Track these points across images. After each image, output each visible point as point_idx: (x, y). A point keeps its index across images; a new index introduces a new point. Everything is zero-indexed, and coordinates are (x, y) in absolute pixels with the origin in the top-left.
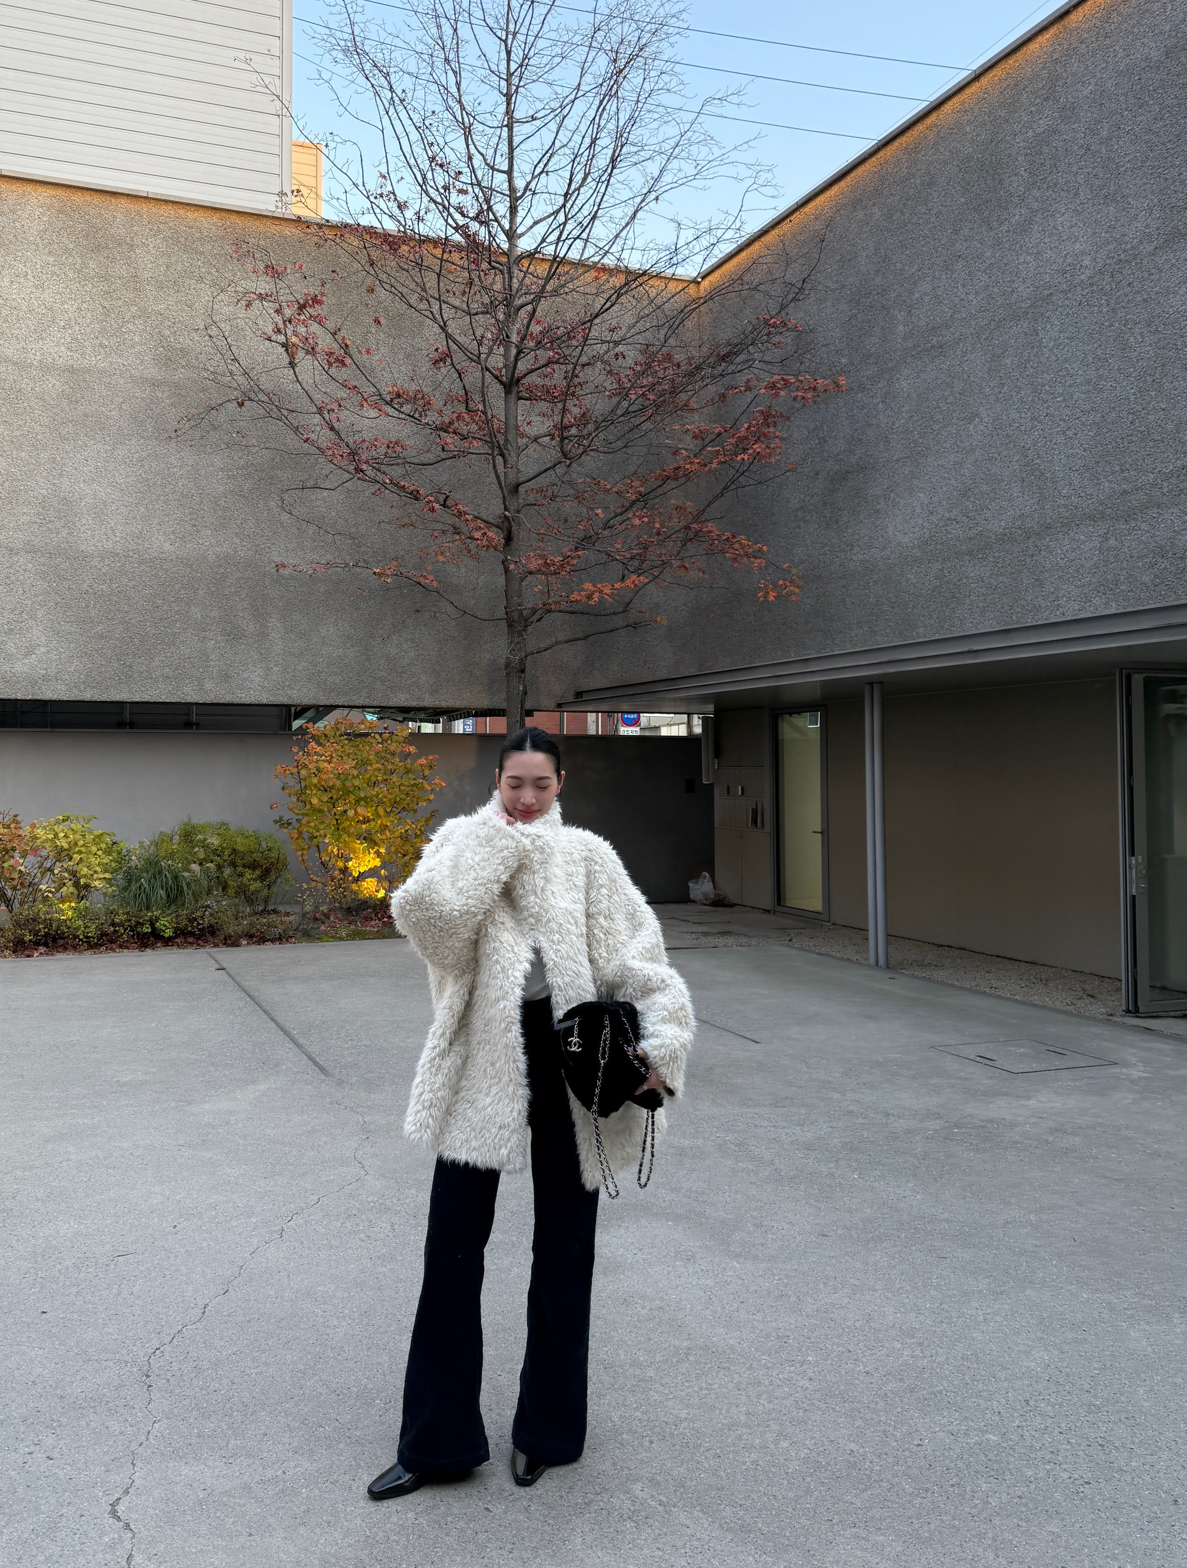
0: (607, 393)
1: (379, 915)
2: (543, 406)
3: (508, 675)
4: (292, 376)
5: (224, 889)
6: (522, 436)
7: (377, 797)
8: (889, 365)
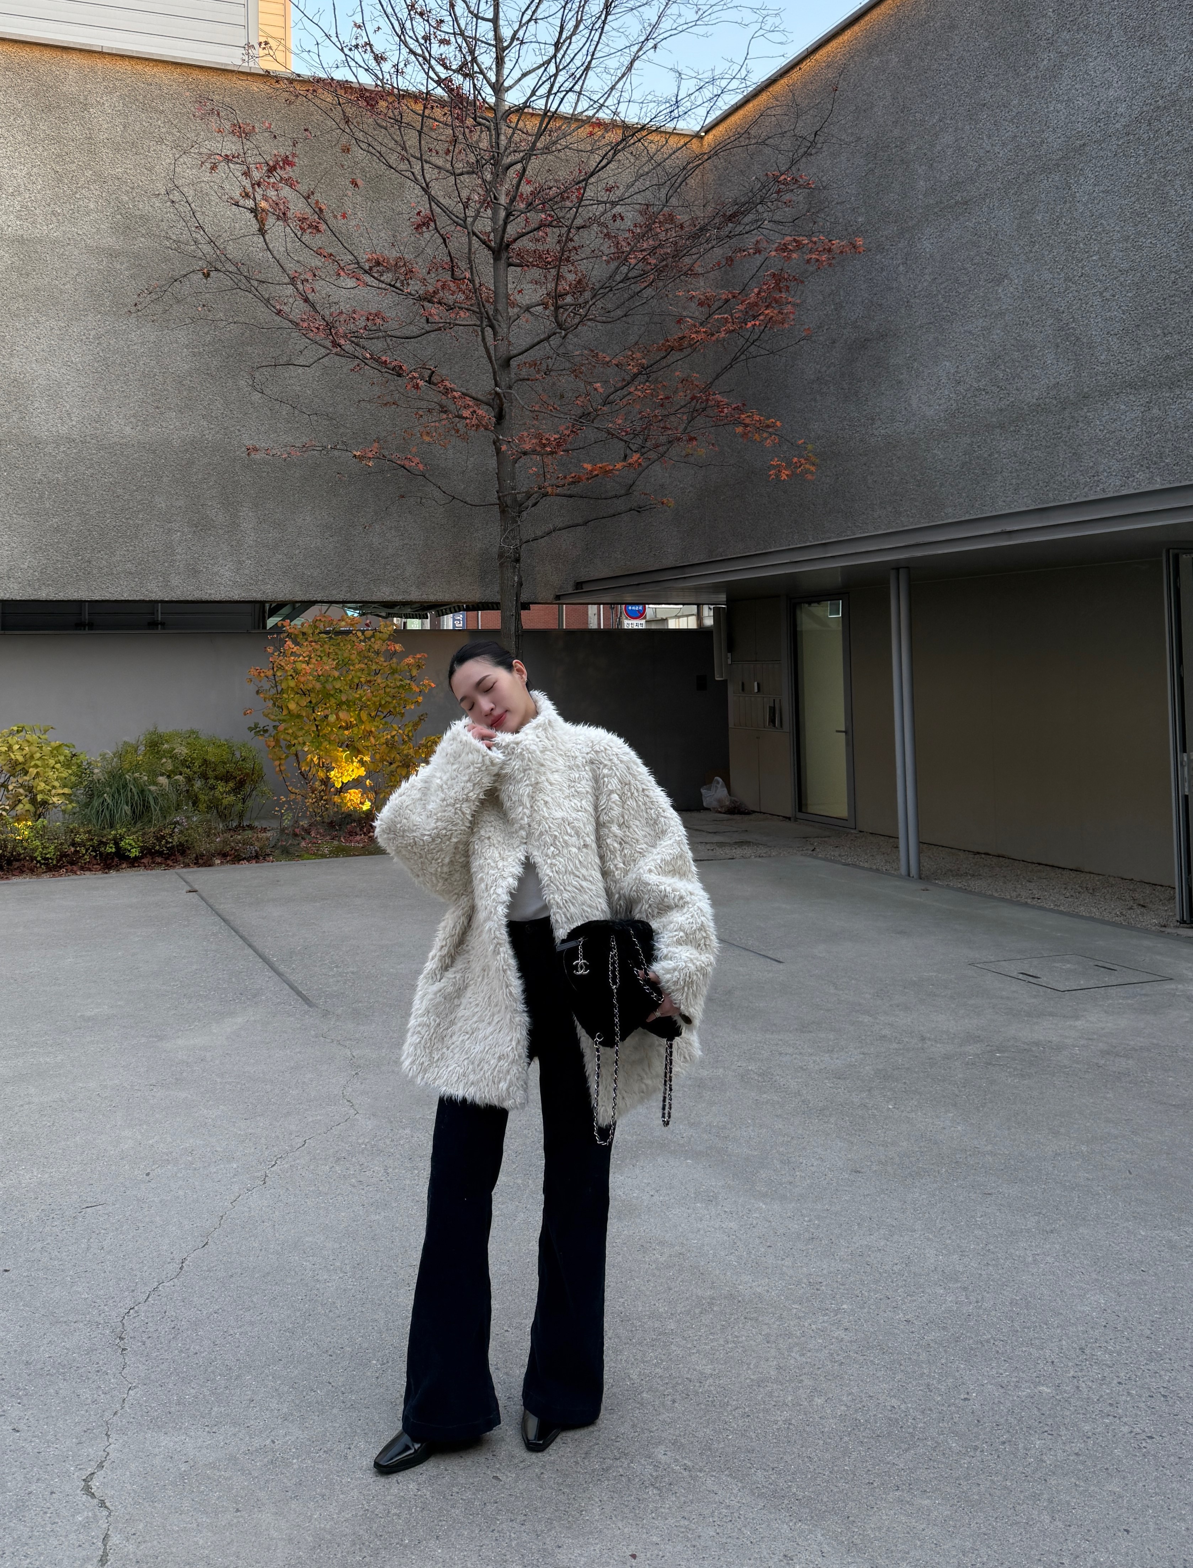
0: (604, 258)
1: (365, 830)
2: (535, 273)
3: (501, 565)
4: (262, 244)
5: (194, 804)
6: (513, 305)
7: (360, 700)
8: (910, 224)
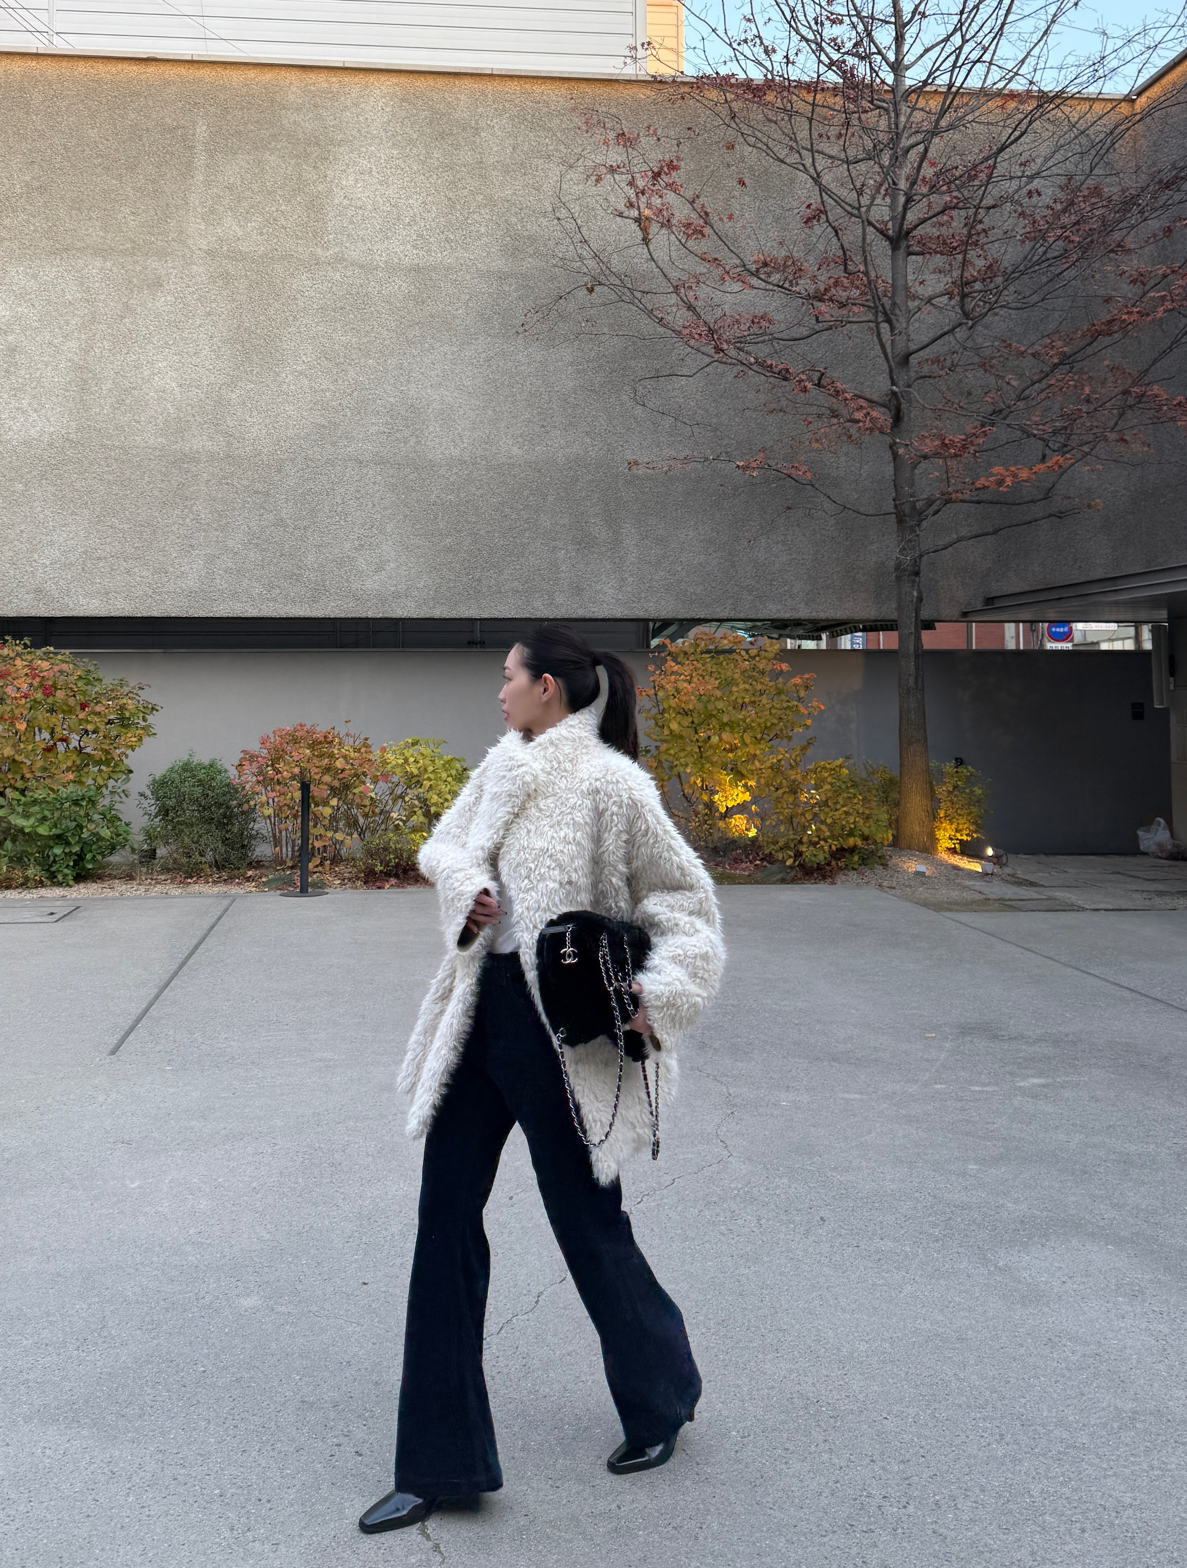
0: (1018, 237)
1: (751, 857)
2: (940, 260)
3: (898, 578)
4: (646, 255)
6: (914, 297)
7: (744, 722)
